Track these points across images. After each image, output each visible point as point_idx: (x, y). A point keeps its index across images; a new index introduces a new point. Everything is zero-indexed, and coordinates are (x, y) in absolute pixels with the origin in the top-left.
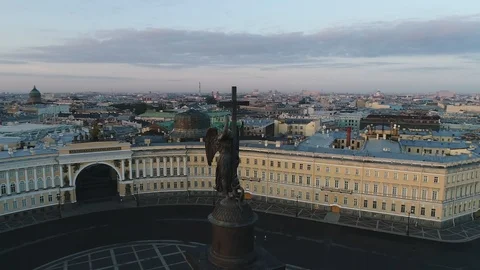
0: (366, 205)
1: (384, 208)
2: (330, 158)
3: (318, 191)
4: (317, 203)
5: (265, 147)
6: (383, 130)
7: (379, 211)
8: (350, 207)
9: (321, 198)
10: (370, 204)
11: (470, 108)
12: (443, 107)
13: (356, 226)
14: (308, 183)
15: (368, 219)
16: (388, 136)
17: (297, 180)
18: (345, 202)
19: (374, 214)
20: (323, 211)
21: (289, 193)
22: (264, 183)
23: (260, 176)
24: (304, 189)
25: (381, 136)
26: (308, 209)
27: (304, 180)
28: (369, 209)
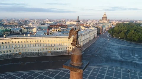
0: (57, 49)
1: (62, 49)
2: (46, 38)
3: (44, 48)
4: (44, 51)
5: (24, 37)
6: (57, 29)
7: (61, 50)
8: (53, 50)
9: (45, 49)
10: (58, 49)
11: (71, 23)
12: (65, 22)
13: (56, 55)
14: (41, 46)
15: (58, 53)
16: (58, 30)
17: (37, 45)
18: (52, 49)
19: (59, 51)
20: (46, 53)
21: (35, 50)
22: (25, 48)
23: (24, 46)
24: (40, 48)
25: (57, 31)
26: (42, 53)
27: (39, 45)
28: (58, 50)
